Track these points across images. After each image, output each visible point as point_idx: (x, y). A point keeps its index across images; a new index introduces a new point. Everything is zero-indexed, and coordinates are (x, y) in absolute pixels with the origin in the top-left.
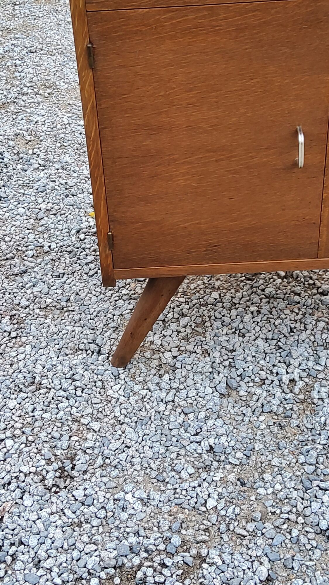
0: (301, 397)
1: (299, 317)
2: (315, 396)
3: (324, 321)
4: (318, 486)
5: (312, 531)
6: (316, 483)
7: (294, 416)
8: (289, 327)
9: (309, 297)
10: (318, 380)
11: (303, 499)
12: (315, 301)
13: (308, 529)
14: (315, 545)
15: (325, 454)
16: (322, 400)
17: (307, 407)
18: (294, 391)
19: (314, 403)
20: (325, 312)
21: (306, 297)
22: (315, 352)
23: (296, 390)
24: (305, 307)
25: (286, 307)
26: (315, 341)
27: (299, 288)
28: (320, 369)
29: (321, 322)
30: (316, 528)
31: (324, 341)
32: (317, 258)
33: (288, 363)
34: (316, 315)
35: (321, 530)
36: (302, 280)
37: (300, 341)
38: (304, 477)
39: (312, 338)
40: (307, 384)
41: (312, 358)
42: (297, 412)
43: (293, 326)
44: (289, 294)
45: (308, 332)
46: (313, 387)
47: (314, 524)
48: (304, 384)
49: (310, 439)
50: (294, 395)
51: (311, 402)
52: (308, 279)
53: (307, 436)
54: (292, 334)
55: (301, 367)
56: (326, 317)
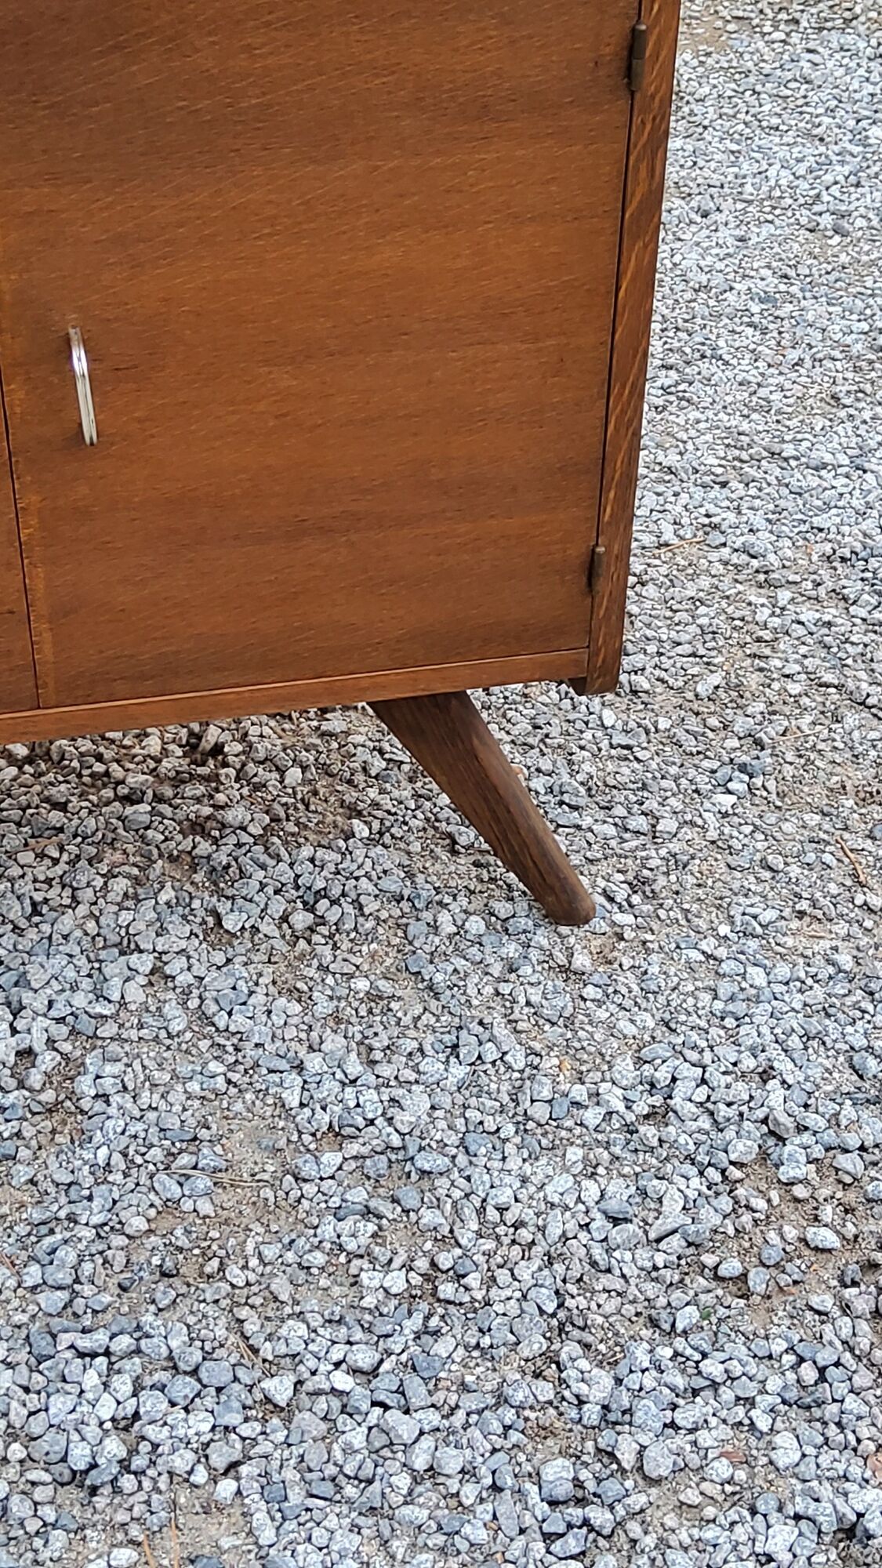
0: (48, 1096)
1: (59, 870)
2: (86, 1089)
3: (128, 876)
4: (72, 1347)
5: (47, 1478)
6: (65, 1339)
7: (24, 1153)
8: (28, 901)
9: (91, 812)
10: (99, 1043)
11: (27, 1390)
12: (107, 823)
13: (33, 1476)
14: (51, 1519)
15: (101, 1253)
16: (105, 1098)
17: (64, 1123)
18: (27, 1083)
19: (82, 1112)
20: (130, 848)
21: (84, 813)
22: (97, 965)
23: (32, 1078)
24: (79, 839)
25: (26, 845)
26: (98, 935)
27: (63, 787)
28: (106, 1012)
29: (120, 879)
30: (60, 1467)
31: (123, 933)
32: (39, 708)
33: (15, 1005)
34: (106, 861)
35: (74, 1472)
36: (75, 764)
37: (54, 937)
38: (34, 1328)
39: (91, 926)
40: (66, 1057)
41: (86, 984)
42: (34, 1143)
43: (38, 897)
44: (37, 807)
45: (82, 910)
46: (83, 1064)
47: (54, 1458)
48: (59, 1058)
49: (62, 1214)
50: (27, 1094)
51: (73, 1109)
52: (92, 760)
53: (55, 1207)
54: (37, 919)
55: (53, 1013)
56: (134, 865)
